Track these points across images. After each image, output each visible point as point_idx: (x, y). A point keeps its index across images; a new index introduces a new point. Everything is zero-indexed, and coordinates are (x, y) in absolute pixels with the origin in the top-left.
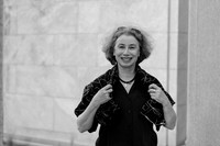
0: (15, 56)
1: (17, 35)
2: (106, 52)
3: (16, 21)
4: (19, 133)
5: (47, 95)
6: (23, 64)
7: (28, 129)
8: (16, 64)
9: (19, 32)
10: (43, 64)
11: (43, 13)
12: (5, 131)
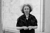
0: (5, 11)
1: (6, 6)
2: (22, 11)
3: (5, 3)
4: (6, 29)
5: (13, 20)
6: (7, 13)
7: (8, 28)
8: (5, 13)
9: (6, 5)
10: (12, 13)
11: (12, 1)
12: (3, 28)
